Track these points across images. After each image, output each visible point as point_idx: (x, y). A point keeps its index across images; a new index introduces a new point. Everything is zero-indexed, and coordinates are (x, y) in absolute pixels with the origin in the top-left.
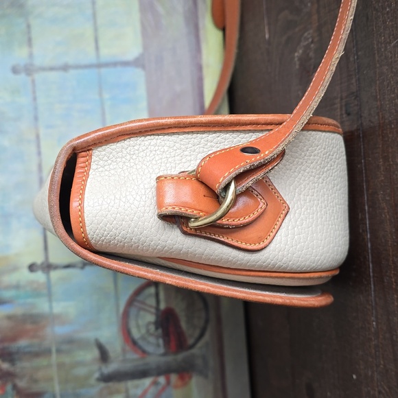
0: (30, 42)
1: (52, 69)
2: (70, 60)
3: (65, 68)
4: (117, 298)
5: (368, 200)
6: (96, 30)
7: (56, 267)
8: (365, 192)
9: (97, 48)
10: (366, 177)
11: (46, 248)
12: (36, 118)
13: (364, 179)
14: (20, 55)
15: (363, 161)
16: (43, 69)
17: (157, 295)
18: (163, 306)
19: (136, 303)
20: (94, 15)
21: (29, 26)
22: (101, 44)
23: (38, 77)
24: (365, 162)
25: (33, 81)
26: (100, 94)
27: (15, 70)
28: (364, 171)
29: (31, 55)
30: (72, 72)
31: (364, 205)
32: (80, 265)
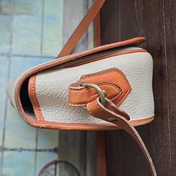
0: (11, 43)
1: (19, 56)
2: (28, 53)
3: (26, 56)
4: (35, 169)
5: (170, 116)
6: (42, 41)
7: (7, 150)
8: (168, 112)
9: (41, 49)
10: (169, 105)
11: (3, 139)
12: (8, 77)
13: (168, 106)
14: (5, 48)
15: (168, 98)
17: (56, 169)
18: (58, 175)
19: (44, 173)
20: (42, 35)
21: (12, 36)
22: (43, 48)
23: (13, 59)
24: (169, 98)
25: (10, 61)
27: (2, 55)
28: (168, 102)
29: (11, 49)
30: (28, 58)
31: (168, 119)
32: (20, 150)
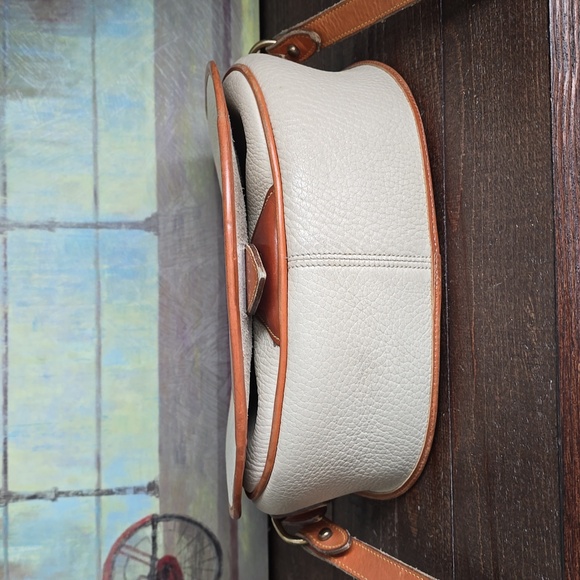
1: (32, 226)
3: (51, 226)
6: (96, 178)
7: (17, 498)
9: (96, 203)
12: (5, 292)
16: (21, 226)
17: (154, 539)
18: (160, 554)
20: (95, 159)
23: (12, 235)
25: (5, 241)
26: (96, 263)
28: (450, 423)
29: (4, 206)
32: (52, 496)
